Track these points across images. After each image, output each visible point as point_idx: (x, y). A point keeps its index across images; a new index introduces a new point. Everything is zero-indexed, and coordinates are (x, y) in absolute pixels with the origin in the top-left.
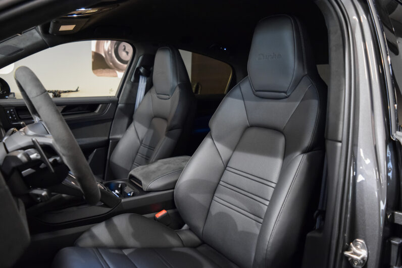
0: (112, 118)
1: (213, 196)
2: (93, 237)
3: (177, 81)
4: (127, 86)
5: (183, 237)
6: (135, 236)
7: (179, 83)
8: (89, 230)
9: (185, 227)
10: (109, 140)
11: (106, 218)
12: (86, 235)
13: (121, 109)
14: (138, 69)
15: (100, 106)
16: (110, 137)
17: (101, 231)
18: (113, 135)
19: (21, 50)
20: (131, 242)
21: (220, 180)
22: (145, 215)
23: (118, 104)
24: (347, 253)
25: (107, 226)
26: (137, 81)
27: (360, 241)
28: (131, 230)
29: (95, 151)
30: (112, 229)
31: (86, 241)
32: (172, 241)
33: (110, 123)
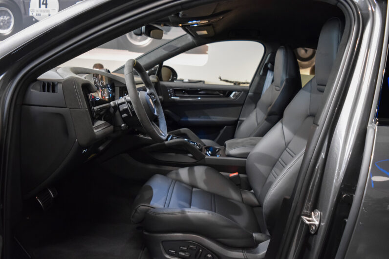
0: (242, 103)
1: (271, 170)
2: (177, 174)
3: (286, 76)
4: (257, 79)
5: (244, 196)
6: (206, 182)
7: (287, 77)
8: (177, 170)
9: (252, 191)
10: (238, 120)
11: (190, 165)
12: (174, 172)
13: (251, 97)
14: (267, 65)
15: (234, 93)
16: (240, 119)
17: (184, 173)
18: (243, 117)
19: (178, 48)
20: (202, 185)
21: (279, 157)
22: (222, 173)
23: (248, 93)
24: (304, 218)
25: (189, 170)
26: (265, 74)
27: (318, 213)
28: (204, 177)
29: (225, 128)
30: (191, 173)
31: (173, 175)
32: (234, 195)
33: (241, 107)
